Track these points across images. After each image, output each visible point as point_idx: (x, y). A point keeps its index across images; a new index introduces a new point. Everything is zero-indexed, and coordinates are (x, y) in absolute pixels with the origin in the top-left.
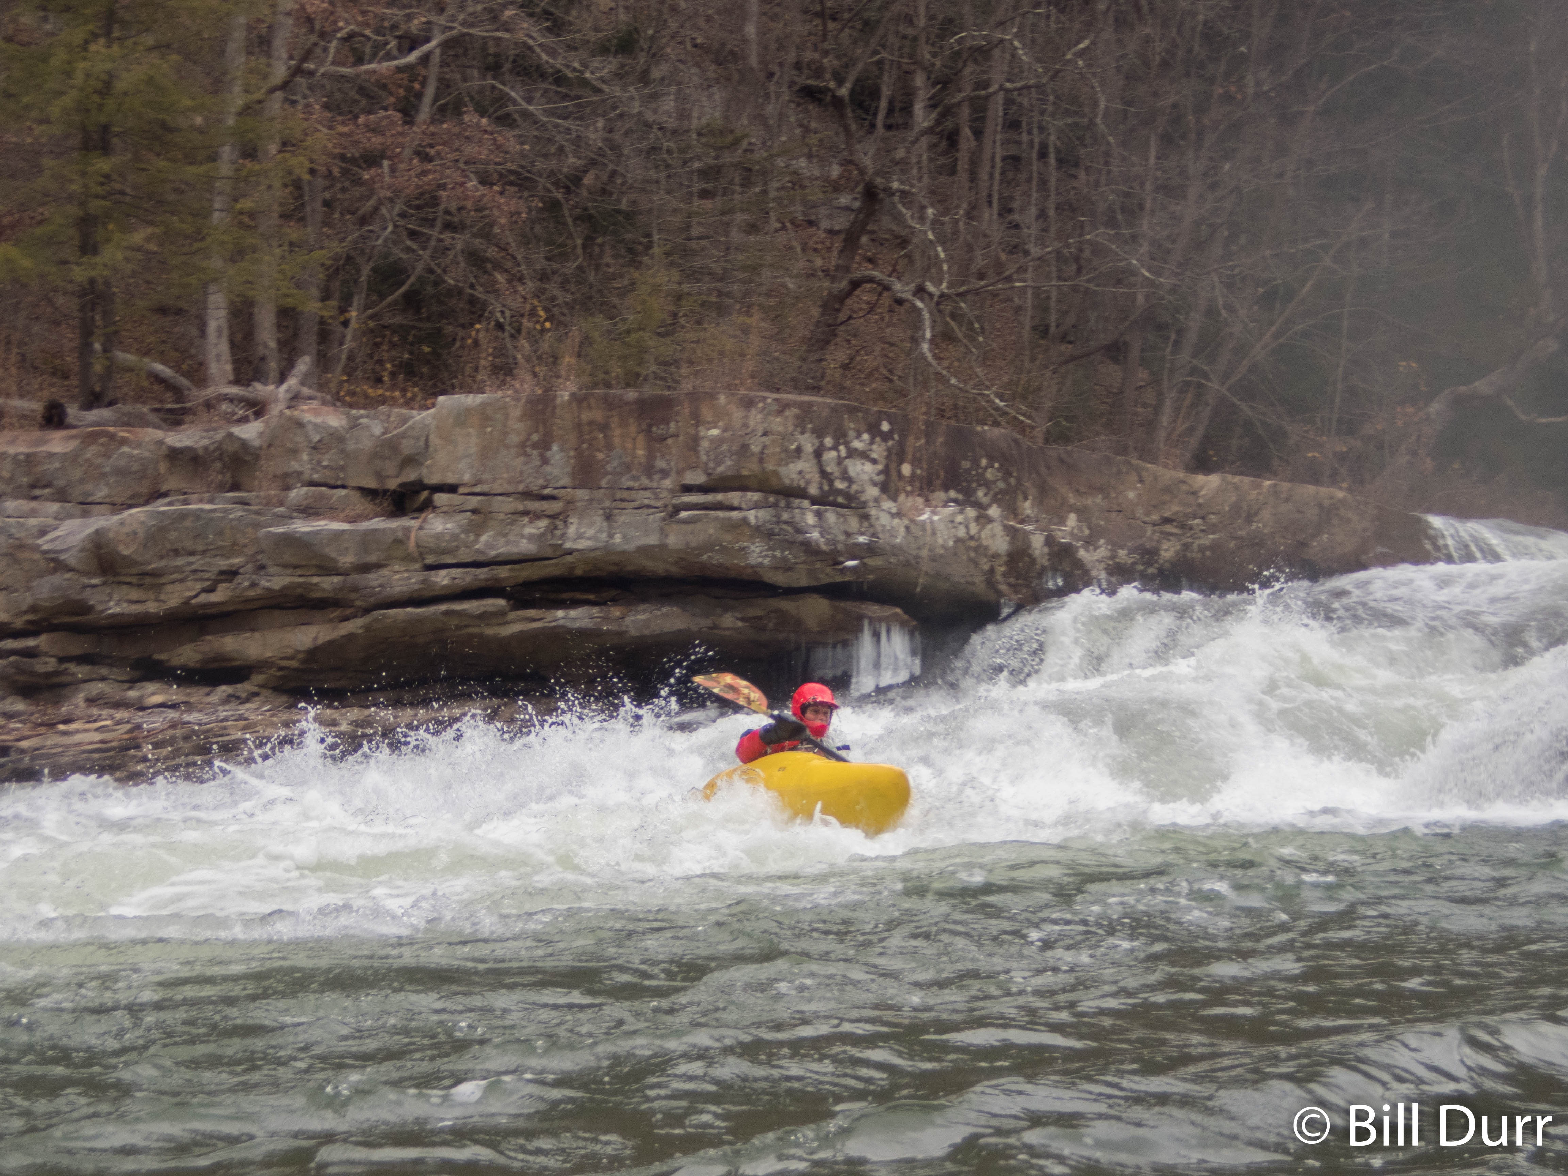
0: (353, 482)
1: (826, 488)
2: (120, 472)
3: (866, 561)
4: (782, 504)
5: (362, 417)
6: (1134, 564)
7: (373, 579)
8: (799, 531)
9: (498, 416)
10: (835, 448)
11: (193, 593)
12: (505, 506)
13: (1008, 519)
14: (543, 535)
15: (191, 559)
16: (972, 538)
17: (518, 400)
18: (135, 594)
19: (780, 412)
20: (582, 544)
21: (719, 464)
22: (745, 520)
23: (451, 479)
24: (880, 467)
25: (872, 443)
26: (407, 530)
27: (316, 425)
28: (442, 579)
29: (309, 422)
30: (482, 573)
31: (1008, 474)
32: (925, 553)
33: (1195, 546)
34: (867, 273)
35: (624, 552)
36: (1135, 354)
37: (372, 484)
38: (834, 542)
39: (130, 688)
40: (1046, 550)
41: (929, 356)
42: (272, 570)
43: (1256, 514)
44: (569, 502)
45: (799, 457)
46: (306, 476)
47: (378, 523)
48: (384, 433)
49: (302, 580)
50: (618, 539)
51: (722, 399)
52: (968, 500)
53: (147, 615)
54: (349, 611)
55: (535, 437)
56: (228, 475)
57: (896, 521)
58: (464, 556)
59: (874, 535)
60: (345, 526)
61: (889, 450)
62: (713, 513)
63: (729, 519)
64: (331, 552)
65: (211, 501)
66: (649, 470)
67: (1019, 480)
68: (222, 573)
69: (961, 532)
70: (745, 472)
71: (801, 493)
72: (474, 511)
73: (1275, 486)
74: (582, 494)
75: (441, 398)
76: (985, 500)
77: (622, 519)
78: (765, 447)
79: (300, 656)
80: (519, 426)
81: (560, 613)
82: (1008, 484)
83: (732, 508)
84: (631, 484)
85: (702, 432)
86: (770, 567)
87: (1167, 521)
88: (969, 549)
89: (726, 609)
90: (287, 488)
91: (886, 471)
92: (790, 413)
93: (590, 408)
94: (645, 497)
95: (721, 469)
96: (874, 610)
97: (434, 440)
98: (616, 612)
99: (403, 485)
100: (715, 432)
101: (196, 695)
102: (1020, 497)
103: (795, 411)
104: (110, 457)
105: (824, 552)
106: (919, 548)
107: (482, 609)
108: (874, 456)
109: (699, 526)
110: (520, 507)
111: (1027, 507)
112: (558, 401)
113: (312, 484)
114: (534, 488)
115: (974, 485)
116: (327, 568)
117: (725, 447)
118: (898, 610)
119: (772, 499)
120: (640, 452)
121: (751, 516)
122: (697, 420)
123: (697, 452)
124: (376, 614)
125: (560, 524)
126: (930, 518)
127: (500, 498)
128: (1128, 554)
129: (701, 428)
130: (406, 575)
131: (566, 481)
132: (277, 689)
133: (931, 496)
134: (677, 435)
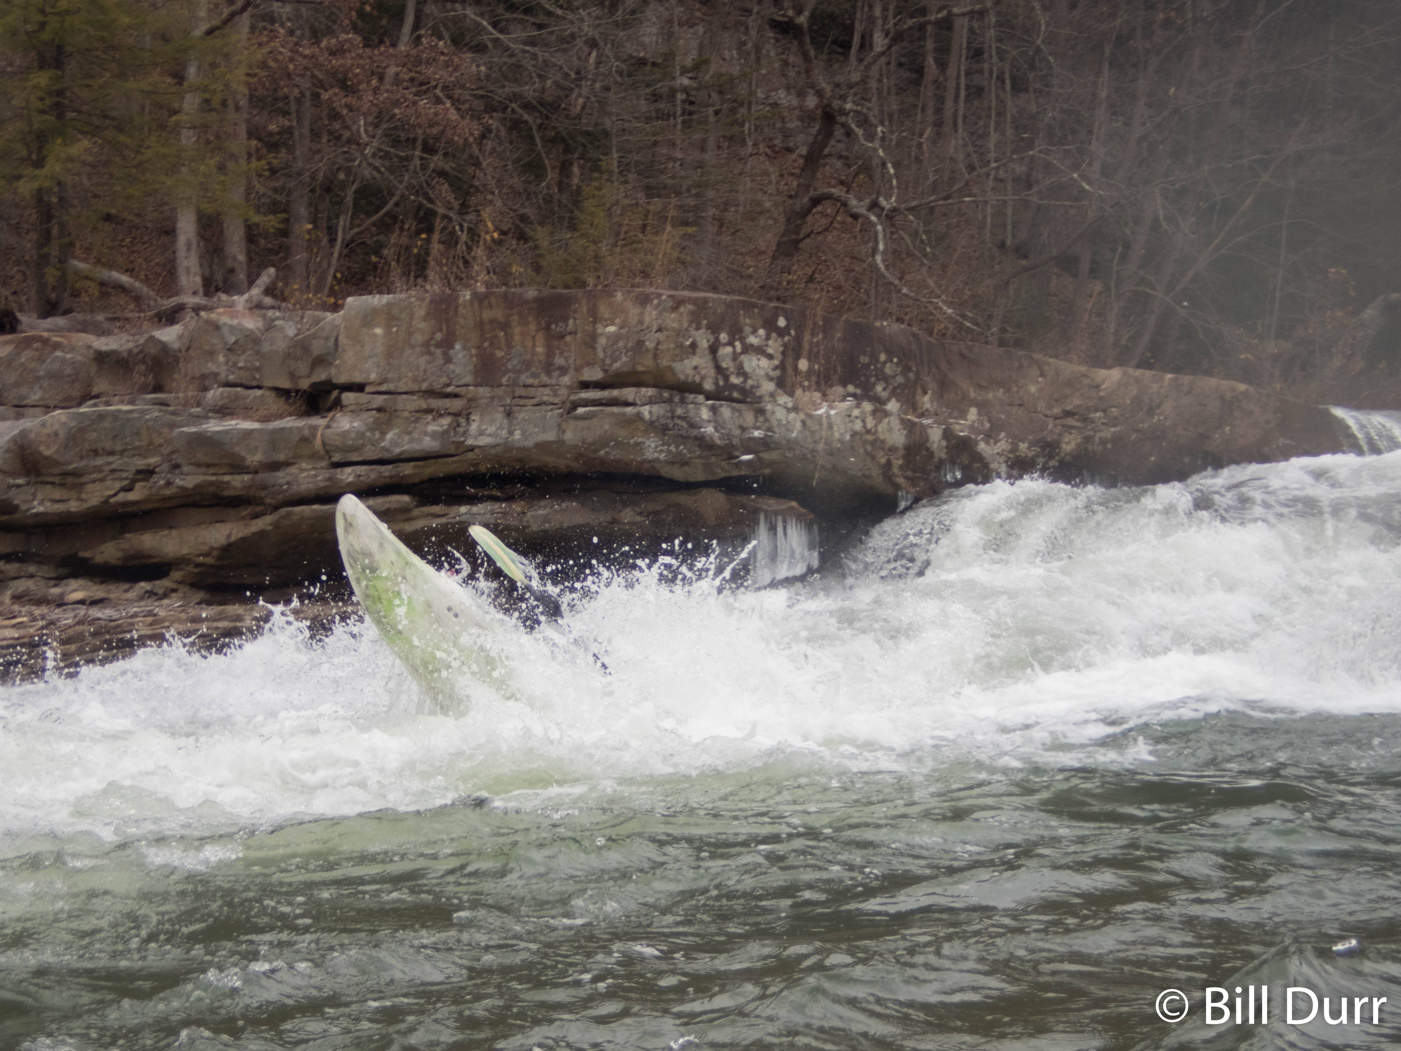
0: (268, 383)
1: (721, 383)
2: (53, 376)
3: (761, 455)
4: (677, 399)
5: (277, 319)
6: (1035, 456)
7: (282, 477)
8: (693, 426)
9: (403, 316)
10: (731, 343)
11: (112, 492)
12: (409, 404)
13: (906, 414)
14: (445, 432)
15: (110, 459)
16: (868, 432)
17: (423, 300)
18: (57, 494)
19: (675, 309)
20: (483, 441)
21: (616, 360)
22: (639, 416)
23: (358, 378)
24: (776, 362)
25: (768, 338)
26: (314, 429)
27: (232, 328)
28: (348, 476)
29: (225, 324)
31: (907, 369)
32: (821, 447)
33: (1097, 438)
34: (826, 190)
35: (524, 449)
37: (286, 384)
38: (729, 436)
39: (55, 586)
40: (944, 443)
41: (881, 266)
42: (185, 469)
43: (1158, 406)
44: (470, 400)
45: (694, 353)
46: (222, 377)
47: (289, 422)
48: (297, 335)
49: (214, 478)
50: (517, 435)
51: (619, 296)
52: (866, 394)
53: (69, 514)
54: (259, 509)
55: (439, 336)
56: (151, 377)
57: (792, 415)
58: (370, 453)
59: (769, 429)
60: (256, 425)
61: (785, 345)
62: (609, 409)
63: (624, 414)
64: (240, 450)
65: (132, 402)
66: (548, 367)
67: (918, 374)
68: (139, 472)
69: (858, 426)
70: (640, 368)
71: (696, 389)
72: (379, 410)
73: (1176, 379)
74: (483, 391)
75: (350, 300)
76: (884, 395)
77: (522, 415)
78: (659, 343)
79: (215, 553)
80: (422, 325)
81: (463, 509)
82: (907, 379)
83: (627, 404)
84: (530, 381)
85: (600, 329)
86: (666, 462)
87: (1069, 414)
88: (865, 442)
89: (625, 505)
90: (205, 389)
91: (782, 366)
92: (686, 309)
93: (491, 306)
94: (545, 394)
95: (617, 365)
96: (771, 503)
97: (343, 340)
98: (517, 507)
99: (314, 385)
100: (612, 329)
101: (115, 591)
102: (919, 391)
103: (690, 307)
104: (44, 361)
105: (719, 447)
106: (815, 442)
107: (387, 506)
108: (770, 351)
109: (595, 421)
110: (424, 406)
111: (926, 401)
112: (461, 300)
113: (227, 384)
114: (437, 386)
115: (873, 379)
116: (238, 467)
117: (621, 344)
118: (794, 504)
119: (666, 394)
120: (540, 350)
121: (645, 411)
122: (595, 318)
123: (594, 349)
124: (283, 511)
125: (462, 421)
126: (827, 412)
127: (405, 396)
128: (1029, 448)
129: (598, 326)
130: (313, 472)
131: (469, 379)
132: (195, 585)
133: (829, 391)
134: (575, 333)
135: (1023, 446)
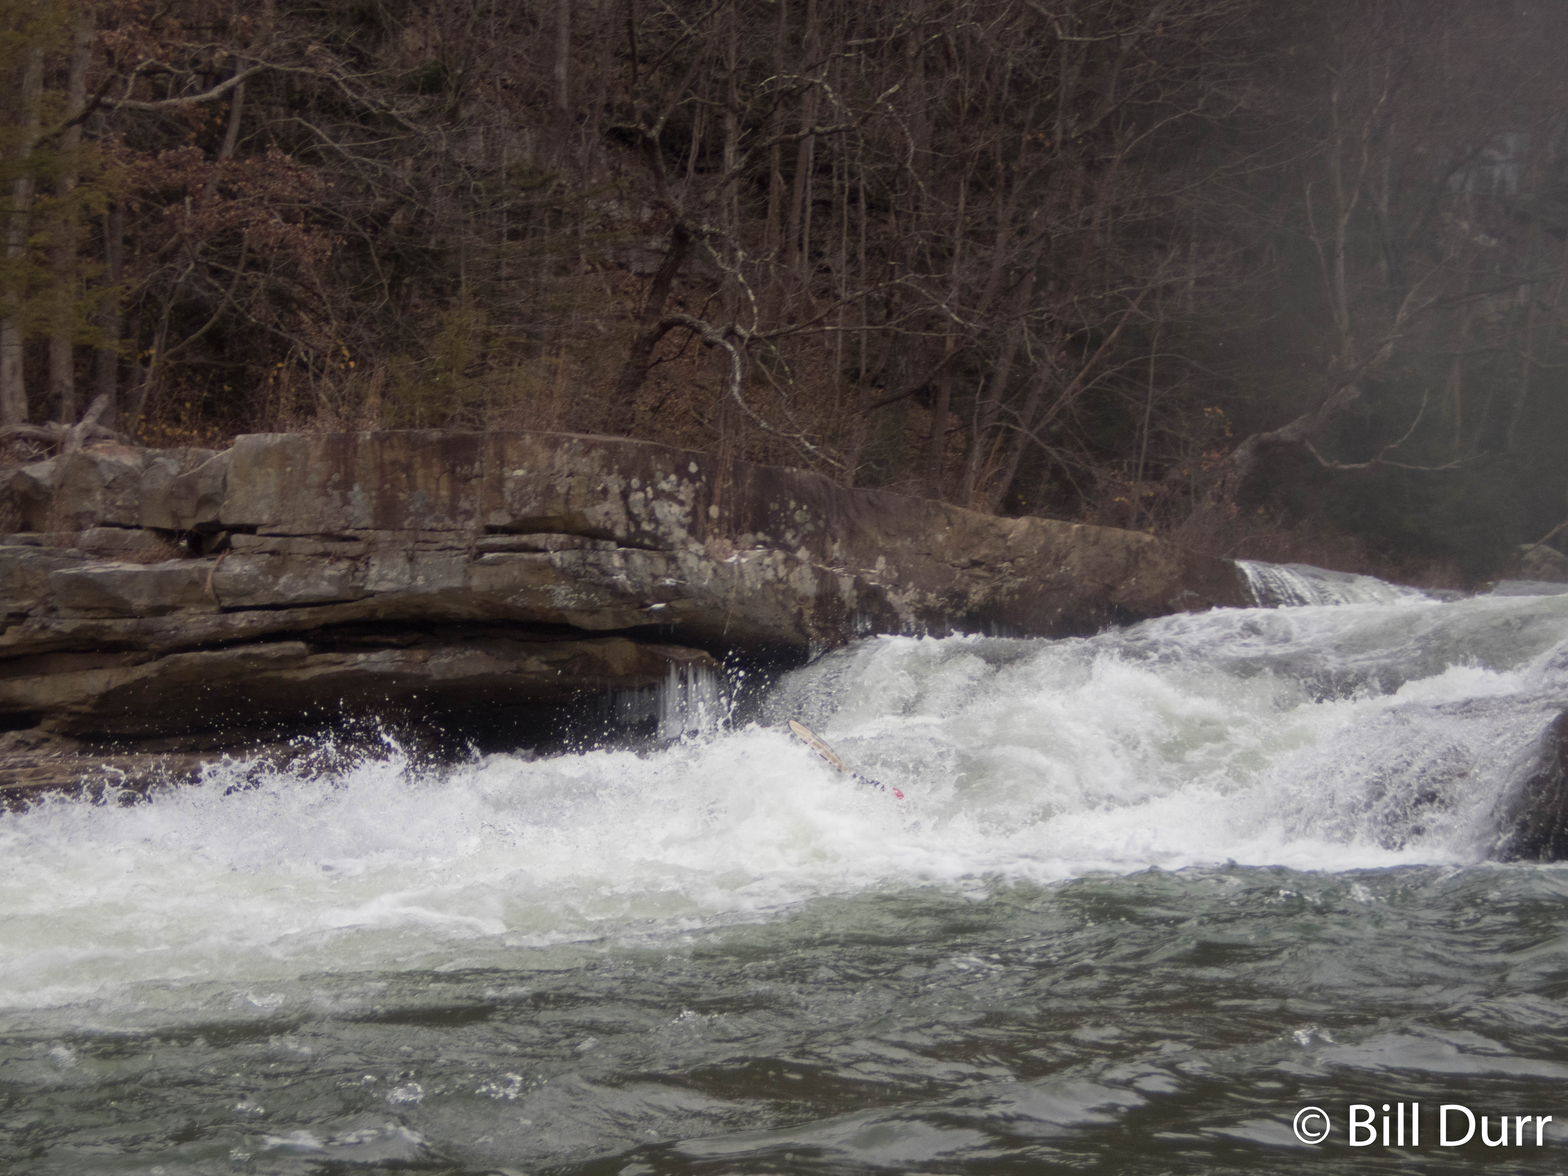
0: (147, 523)
1: (633, 530)
3: (673, 603)
4: (588, 545)
5: (157, 456)
6: (942, 607)
7: (168, 622)
8: (604, 573)
9: (298, 456)
10: (642, 489)
12: (305, 547)
13: (816, 562)
14: (344, 576)
16: (780, 581)
17: (319, 439)
19: (586, 453)
20: (384, 586)
21: (524, 505)
22: (550, 562)
23: (249, 519)
24: (688, 509)
25: (679, 484)
26: (203, 572)
27: (110, 464)
28: (240, 621)
29: (103, 461)
30: (281, 616)
31: (816, 517)
32: (732, 595)
33: (1004, 589)
34: (677, 315)
35: (426, 595)
36: (945, 399)
37: (167, 524)
38: (641, 585)
40: (855, 593)
41: (739, 398)
42: (63, 612)
43: (1065, 557)
44: (370, 544)
45: (605, 499)
46: (100, 516)
47: (174, 565)
48: (180, 473)
49: (94, 622)
50: (420, 581)
51: (528, 439)
52: (776, 542)
54: (142, 655)
55: (336, 477)
56: (19, 515)
57: (704, 563)
58: (263, 598)
59: (681, 577)
60: (140, 568)
61: (697, 492)
62: (517, 555)
63: (535, 561)
64: (124, 594)
65: (2, 542)
66: (453, 511)
67: (827, 521)
68: (11, 615)
69: (770, 575)
70: (550, 514)
71: (608, 535)
72: (273, 553)
73: (1083, 529)
74: (384, 535)
75: (239, 437)
76: (794, 543)
77: (425, 560)
78: (570, 488)
79: (92, 701)
80: (318, 465)
81: (361, 657)
83: (537, 550)
84: (434, 525)
85: (507, 472)
86: (576, 610)
87: (976, 564)
88: (777, 591)
89: (531, 653)
90: (80, 528)
91: (693, 513)
92: (597, 453)
93: (392, 447)
94: (449, 539)
95: (526, 510)
96: (682, 653)
97: (232, 479)
98: (419, 655)
99: (199, 526)
100: (520, 473)
102: (829, 539)
103: (602, 451)
105: (631, 595)
106: (727, 591)
107: (281, 653)
108: (682, 497)
109: (503, 568)
110: (320, 548)
111: (836, 550)
112: (360, 440)
113: (105, 524)
114: (335, 529)
116: (121, 611)
117: (530, 488)
118: (705, 654)
119: (577, 541)
120: (444, 493)
121: (557, 557)
122: (502, 460)
123: (501, 493)
124: (171, 657)
125: (361, 566)
126: (738, 560)
127: (299, 539)
128: (937, 598)
129: (505, 469)
130: (202, 617)
131: (368, 522)
132: (67, 735)
133: (739, 538)
134: (482, 476)
135: (931, 596)
